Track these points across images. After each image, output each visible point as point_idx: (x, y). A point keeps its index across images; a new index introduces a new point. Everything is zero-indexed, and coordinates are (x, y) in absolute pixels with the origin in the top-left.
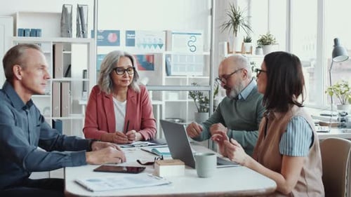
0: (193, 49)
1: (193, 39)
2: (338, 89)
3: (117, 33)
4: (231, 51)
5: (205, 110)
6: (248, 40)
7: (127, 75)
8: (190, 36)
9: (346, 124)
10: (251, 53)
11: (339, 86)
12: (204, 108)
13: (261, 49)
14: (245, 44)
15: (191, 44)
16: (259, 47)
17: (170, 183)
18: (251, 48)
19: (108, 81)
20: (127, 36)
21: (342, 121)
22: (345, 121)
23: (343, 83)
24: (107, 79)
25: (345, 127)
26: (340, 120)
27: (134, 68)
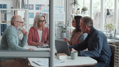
0: (61, 12)
1: (61, 9)
2: (109, 26)
3: (33, 5)
4: (73, 13)
5: (64, 32)
6: (79, 9)
7: (43, 23)
8: (60, 8)
9: (112, 37)
10: (80, 13)
11: (109, 25)
12: (63, 31)
13: (83, 12)
14: (78, 10)
15: (60, 10)
16: (82, 11)
17: (64, 62)
18: (80, 11)
19: (37, 25)
20: (36, 7)
21: (110, 37)
22: (112, 36)
23: (110, 24)
24: (37, 24)
25: (112, 38)
26: (110, 36)
27: (45, 20)
